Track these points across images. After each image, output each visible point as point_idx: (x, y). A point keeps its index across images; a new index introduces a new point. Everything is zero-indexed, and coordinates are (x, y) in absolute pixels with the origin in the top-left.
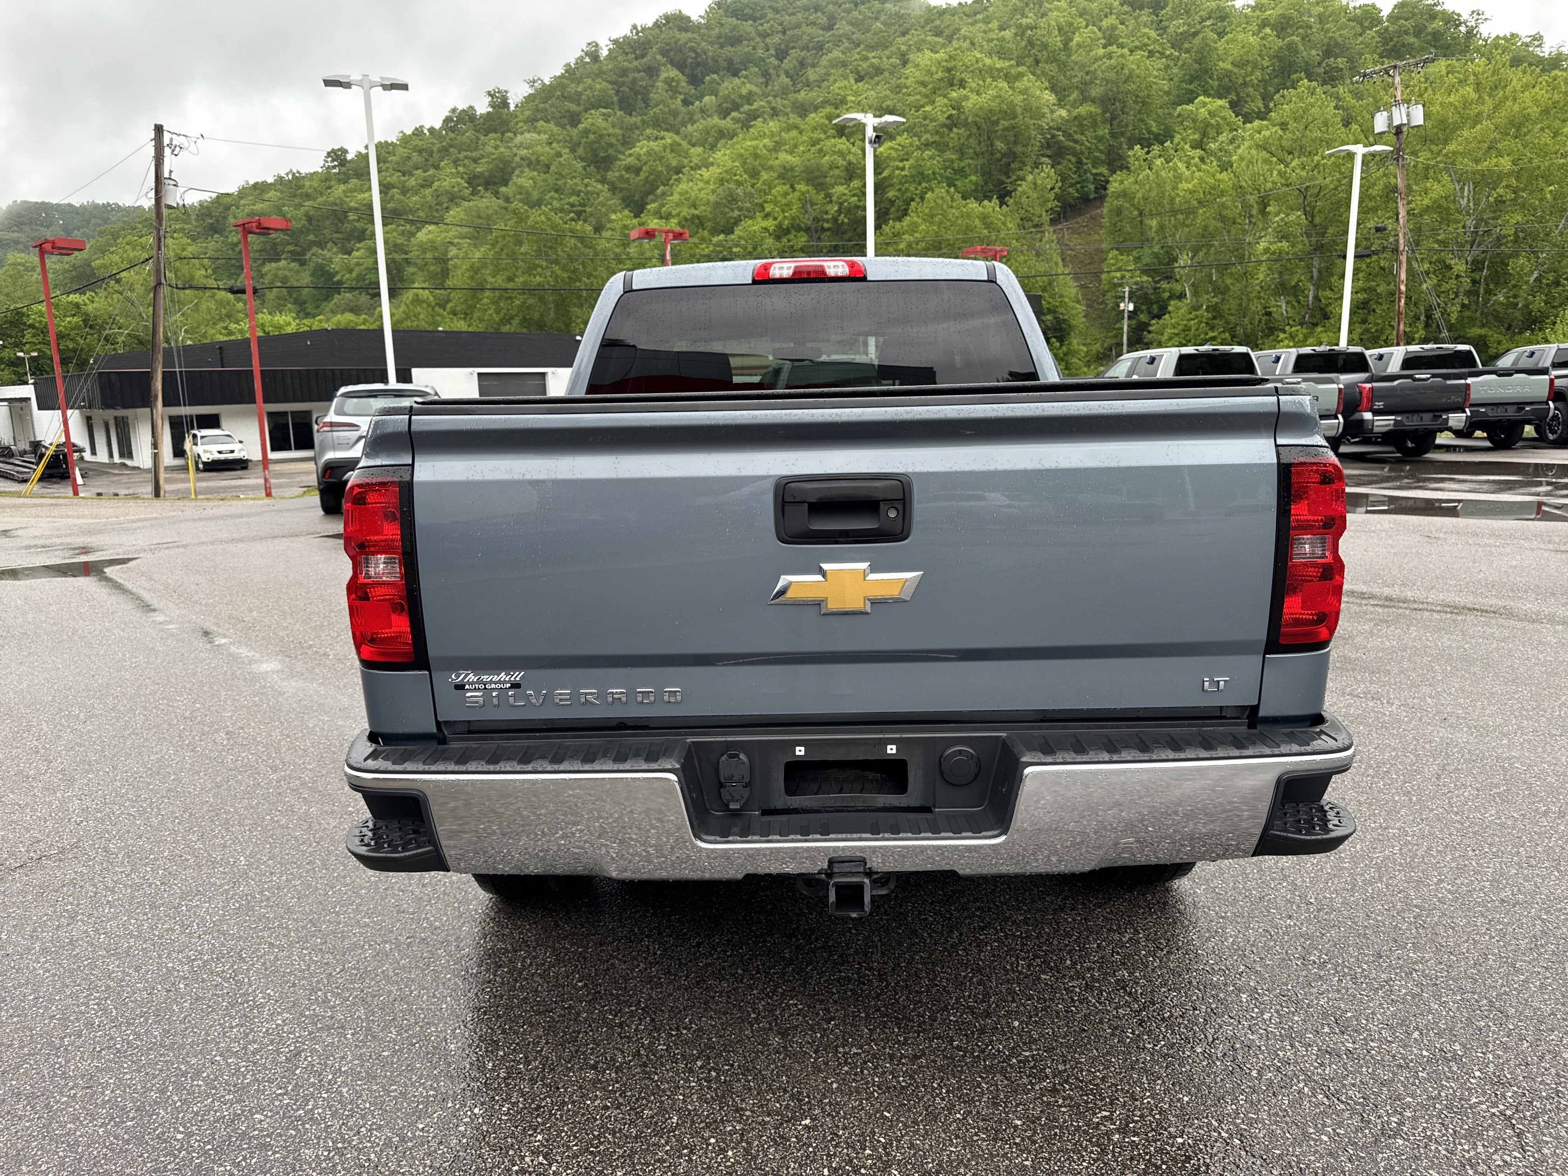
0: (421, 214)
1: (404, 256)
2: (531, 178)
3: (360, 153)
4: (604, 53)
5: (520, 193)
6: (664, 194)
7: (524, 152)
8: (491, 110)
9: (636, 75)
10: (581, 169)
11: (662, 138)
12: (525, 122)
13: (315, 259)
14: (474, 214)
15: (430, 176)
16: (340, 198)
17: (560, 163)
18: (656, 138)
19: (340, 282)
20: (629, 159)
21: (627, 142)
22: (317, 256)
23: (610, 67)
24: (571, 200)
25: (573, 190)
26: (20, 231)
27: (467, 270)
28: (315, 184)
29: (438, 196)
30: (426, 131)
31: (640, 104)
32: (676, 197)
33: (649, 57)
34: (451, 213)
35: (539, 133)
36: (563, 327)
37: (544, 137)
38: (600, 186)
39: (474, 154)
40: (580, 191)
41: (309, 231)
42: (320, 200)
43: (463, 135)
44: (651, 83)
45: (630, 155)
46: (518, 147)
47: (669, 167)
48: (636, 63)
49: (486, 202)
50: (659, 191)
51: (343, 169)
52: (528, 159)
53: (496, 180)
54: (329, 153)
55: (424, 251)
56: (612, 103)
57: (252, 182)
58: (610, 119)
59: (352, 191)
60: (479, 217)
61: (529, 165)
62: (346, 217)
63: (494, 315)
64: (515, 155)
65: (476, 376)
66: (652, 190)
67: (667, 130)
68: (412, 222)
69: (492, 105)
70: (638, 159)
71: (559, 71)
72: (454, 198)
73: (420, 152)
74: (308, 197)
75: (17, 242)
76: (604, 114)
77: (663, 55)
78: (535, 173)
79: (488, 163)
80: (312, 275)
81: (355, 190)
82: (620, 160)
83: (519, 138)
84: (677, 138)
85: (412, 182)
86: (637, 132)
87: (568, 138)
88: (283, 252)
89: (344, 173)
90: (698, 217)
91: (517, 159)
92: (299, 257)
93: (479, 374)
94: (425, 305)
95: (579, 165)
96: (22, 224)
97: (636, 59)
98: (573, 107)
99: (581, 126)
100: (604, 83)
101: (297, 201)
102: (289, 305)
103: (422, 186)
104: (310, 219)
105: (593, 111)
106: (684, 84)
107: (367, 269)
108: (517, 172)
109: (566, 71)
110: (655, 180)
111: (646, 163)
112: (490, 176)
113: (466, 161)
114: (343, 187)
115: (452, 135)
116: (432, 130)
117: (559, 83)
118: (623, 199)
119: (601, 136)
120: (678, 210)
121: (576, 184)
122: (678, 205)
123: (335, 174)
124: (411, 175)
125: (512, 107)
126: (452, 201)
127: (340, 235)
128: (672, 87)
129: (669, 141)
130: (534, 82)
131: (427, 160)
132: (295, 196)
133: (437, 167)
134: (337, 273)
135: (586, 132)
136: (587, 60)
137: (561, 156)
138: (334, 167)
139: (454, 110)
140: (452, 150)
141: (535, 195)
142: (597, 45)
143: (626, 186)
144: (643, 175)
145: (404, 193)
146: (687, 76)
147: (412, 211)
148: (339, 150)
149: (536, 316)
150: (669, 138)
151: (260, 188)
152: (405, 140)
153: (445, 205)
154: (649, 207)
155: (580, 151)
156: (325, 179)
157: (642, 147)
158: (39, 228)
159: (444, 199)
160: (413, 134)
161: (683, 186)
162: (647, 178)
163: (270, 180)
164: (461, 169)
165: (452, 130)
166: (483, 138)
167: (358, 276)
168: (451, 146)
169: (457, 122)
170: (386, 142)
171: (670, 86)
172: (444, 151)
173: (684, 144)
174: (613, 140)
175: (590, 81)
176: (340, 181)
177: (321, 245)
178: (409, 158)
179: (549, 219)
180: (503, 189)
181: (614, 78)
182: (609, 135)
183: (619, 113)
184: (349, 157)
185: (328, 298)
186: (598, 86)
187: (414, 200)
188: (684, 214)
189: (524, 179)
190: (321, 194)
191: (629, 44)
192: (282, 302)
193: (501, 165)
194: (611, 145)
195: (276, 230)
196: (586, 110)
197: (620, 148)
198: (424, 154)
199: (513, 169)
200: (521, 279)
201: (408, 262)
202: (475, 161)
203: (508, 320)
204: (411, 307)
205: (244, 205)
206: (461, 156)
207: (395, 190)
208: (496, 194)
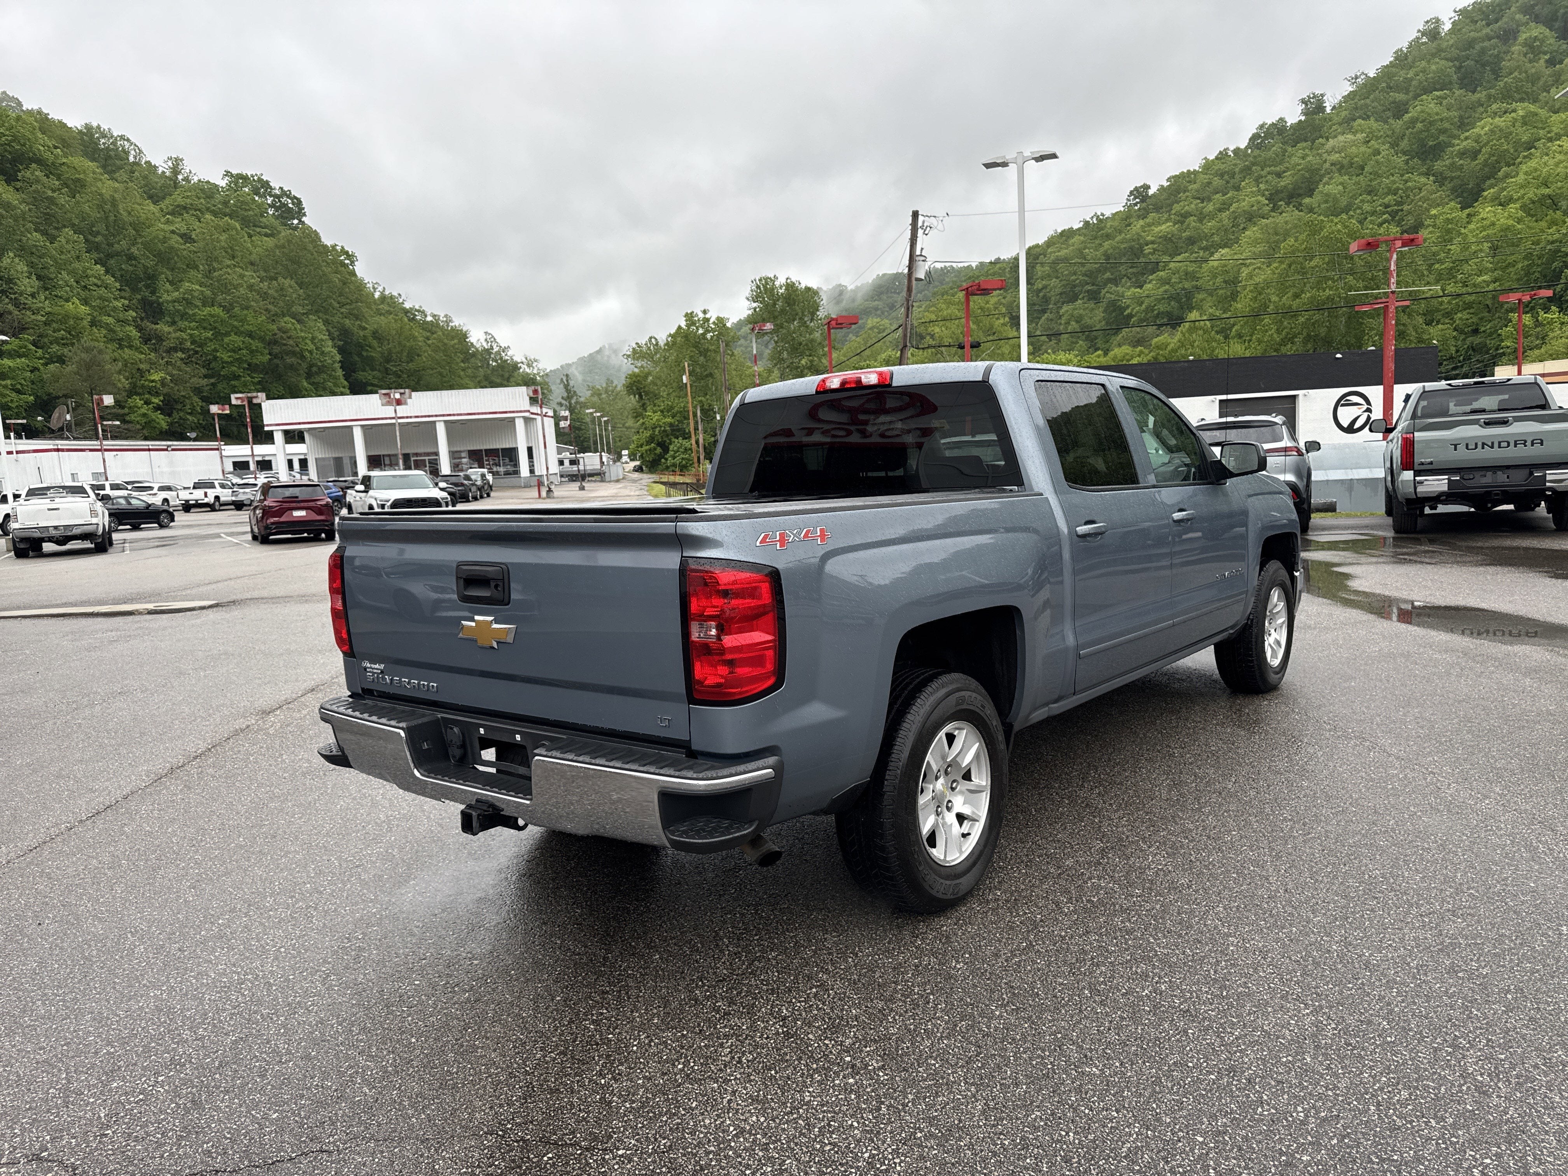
0: (1216, 238)
1: (1194, 283)
2: (1341, 184)
3: (1162, 186)
4: (1447, 26)
5: (1326, 202)
6: (1507, 176)
7: (1335, 157)
8: (1303, 118)
9: (1486, 44)
10: (1402, 165)
11: (1514, 111)
12: (1340, 124)
13: (1108, 295)
14: (1271, 231)
15: (1230, 198)
16: (1138, 234)
17: (1377, 162)
18: (1505, 112)
19: (1130, 316)
20: (1465, 143)
21: (1464, 124)
22: (1109, 293)
23: (1451, 42)
24: (1386, 200)
25: (1389, 189)
26: (880, 300)
27: (1251, 291)
28: (1116, 224)
29: (1235, 218)
30: (1230, 153)
31: (1488, 75)
32: (1521, 178)
33: (1505, 19)
34: (1247, 233)
35: (1354, 134)
36: (1353, 341)
37: (1360, 136)
38: (1423, 180)
39: (1278, 169)
40: (1398, 189)
41: (1106, 270)
42: (1119, 238)
43: (1270, 149)
44: (1504, 48)
45: (1466, 138)
46: (1329, 153)
47: (1517, 144)
48: (1487, 30)
49: (1289, 216)
50: (1500, 174)
51: (1144, 205)
52: (1340, 162)
53: (1301, 192)
54: (1131, 192)
55: (1215, 277)
56: (1451, 83)
57: (1059, 231)
58: (1445, 102)
59: (1149, 225)
60: (1276, 234)
61: (1339, 171)
62: (1142, 251)
63: (1275, 336)
64: (1325, 161)
65: (1217, 405)
66: (1492, 175)
67: (1522, 100)
68: (1205, 249)
69: (1305, 113)
70: (1476, 141)
71: (1388, 59)
72: (1251, 218)
73: (1222, 176)
74: (1108, 237)
75: (876, 309)
76: (1438, 97)
77: (1525, 13)
78: (1346, 177)
79: (1293, 175)
80: (1105, 311)
81: (1153, 224)
82: (1453, 146)
83: (1331, 142)
84: (1532, 108)
85: (1210, 207)
86: (1481, 109)
87: (1390, 133)
88: (1081, 292)
89: (1144, 209)
90: (1549, 196)
91: (1327, 165)
92: (1094, 296)
93: (1221, 401)
94: (1201, 332)
95: (1399, 160)
96: (882, 293)
97: (1488, 25)
98: (1400, 97)
99: (1407, 117)
100: (1443, 62)
101: (1097, 242)
102: (1081, 342)
103: (1220, 210)
104: (1107, 257)
105: (1424, 97)
106: (1552, 41)
107: (1156, 300)
108: (1325, 179)
109: (1396, 59)
110: (1498, 162)
111: (1485, 145)
112: (1294, 189)
113: (1269, 177)
114: (1141, 222)
115: (1257, 152)
116: (1237, 151)
117: (1386, 72)
118: (1453, 190)
119: (1431, 123)
120: (1522, 192)
121: (1394, 182)
122: (1522, 187)
123: (1136, 211)
124: (1210, 200)
125: (1328, 110)
126: (1250, 221)
127: (1134, 270)
128: (1533, 48)
129: (1521, 113)
130: (1357, 77)
131: (1228, 182)
132: (1096, 238)
133: (1237, 188)
134: (1128, 307)
135: (1413, 121)
136: (1424, 39)
137: (1379, 153)
138: (1136, 205)
139: (1262, 126)
140: (1254, 168)
141: (1344, 202)
142: (1438, 20)
143: (1459, 173)
144: (1481, 158)
145: (1201, 220)
146: (1556, 31)
147: (1206, 237)
148: (1141, 187)
149: (1323, 331)
150: (1522, 109)
151: (1067, 235)
152: (1208, 166)
153: (1242, 226)
154: (1485, 193)
155: (1404, 144)
156: (1125, 218)
157: (1483, 127)
158: (893, 295)
159: (1241, 220)
160: (1217, 158)
161: (1533, 163)
162: (1486, 161)
163: (1077, 226)
164: (1262, 186)
165: (1259, 147)
166: (1290, 149)
167: (1147, 308)
168: (1254, 164)
169: (1266, 138)
170: (1189, 171)
171: (1531, 47)
172: (1247, 171)
173: (1543, 113)
174: (1447, 125)
175: (1424, 63)
176: (1139, 217)
177: (1115, 281)
178: (1209, 183)
179: (1346, 227)
180: (1307, 200)
181: (1455, 52)
182: (1442, 120)
183: (1458, 93)
184: (1151, 192)
185: (1118, 330)
186: (1433, 67)
187: (1210, 225)
188: (1531, 195)
189: (1332, 187)
190: (1120, 232)
191: (1480, 10)
192: (1074, 340)
193: (1307, 175)
194: (1443, 131)
195: (995, 290)
196: (1416, 97)
197: (1456, 132)
198: (1226, 177)
199: (1323, 176)
200: (1308, 295)
201: (1198, 288)
202: (1279, 175)
203: (1290, 339)
204: (1187, 335)
205: (1051, 253)
206: (1263, 173)
207: (1192, 218)
208: (1299, 207)
